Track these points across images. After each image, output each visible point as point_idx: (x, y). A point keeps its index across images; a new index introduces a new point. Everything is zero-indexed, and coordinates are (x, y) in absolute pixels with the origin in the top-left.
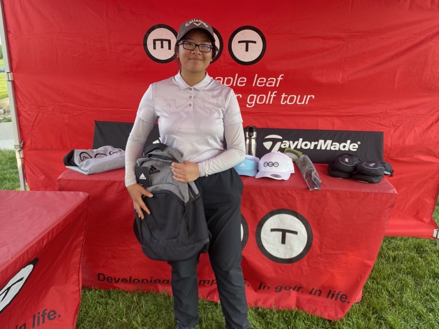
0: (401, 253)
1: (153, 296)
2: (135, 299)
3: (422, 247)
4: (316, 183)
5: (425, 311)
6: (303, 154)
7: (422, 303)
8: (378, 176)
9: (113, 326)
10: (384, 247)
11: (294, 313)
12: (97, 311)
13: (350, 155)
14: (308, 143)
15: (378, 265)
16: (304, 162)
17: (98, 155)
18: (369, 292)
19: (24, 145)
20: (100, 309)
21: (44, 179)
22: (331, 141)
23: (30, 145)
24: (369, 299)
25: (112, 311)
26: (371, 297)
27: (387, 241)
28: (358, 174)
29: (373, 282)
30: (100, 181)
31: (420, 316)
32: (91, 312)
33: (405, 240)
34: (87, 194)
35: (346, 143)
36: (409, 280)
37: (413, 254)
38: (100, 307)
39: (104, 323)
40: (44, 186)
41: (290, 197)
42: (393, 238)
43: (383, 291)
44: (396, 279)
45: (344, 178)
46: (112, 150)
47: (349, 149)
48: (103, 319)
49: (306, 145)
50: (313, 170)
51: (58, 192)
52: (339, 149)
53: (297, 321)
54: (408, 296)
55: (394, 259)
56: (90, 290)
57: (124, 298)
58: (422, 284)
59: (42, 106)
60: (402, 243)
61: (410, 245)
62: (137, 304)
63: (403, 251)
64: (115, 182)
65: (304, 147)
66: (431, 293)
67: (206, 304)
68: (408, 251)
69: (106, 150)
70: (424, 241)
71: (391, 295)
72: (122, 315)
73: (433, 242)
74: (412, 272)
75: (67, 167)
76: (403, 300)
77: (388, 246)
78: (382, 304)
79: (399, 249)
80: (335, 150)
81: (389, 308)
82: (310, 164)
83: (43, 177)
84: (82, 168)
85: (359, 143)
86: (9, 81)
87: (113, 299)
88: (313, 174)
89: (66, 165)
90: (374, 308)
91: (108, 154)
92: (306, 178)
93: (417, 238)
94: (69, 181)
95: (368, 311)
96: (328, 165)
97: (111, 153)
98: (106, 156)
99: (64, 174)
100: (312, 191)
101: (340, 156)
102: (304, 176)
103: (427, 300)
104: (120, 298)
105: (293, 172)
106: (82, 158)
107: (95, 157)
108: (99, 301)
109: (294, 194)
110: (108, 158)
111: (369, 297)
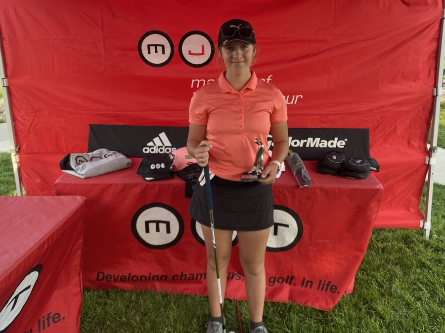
0: (390, 244)
1: (151, 295)
2: (133, 298)
3: (409, 238)
4: (306, 180)
5: (413, 300)
6: (293, 152)
7: (410, 292)
8: (364, 172)
9: (113, 325)
10: (373, 239)
11: (288, 306)
12: (96, 311)
13: (337, 152)
14: (298, 141)
15: (368, 257)
16: (294, 160)
17: (93, 159)
18: (360, 283)
19: (19, 149)
20: (99, 309)
21: (40, 182)
22: (319, 139)
23: (26, 149)
24: (359, 290)
25: (111, 311)
26: (362, 288)
27: (376, 233)
28: (345, 171)
29: (363, 273)
30: (96, 185)
31: (408, 305)
32: (90, 313)
33: (393, 232)
34: (84, 198)
35: (334, 140)
36: (397, 271)
37: (401, 245)
38: (99, 308)
39: (103, 323)
40: (41, 189)
41: (282, 195)
42: (382, 229)
43: (373, 282)
44: (385, 270)
45: (332, 175)
46: (107, 153)
47: (337, 146)
48: (102, 319)
49: (296, 143)
50: (303, 168)
51: (56, 197)
52: (327, 146)
53: (291, 314)
54: (397, 286)
55: (383, 250)
56: (89, 290)
57: (122, 297)
58: (410, 274)
59: (38, 111)
60: (390, 235)
61: (398, 236)
62: (136, 303)
63: (392, 242)
64: (111, 185)
65: (293, 145)
66: (418, 283)
67: (203, 301)
68: (396, 243)
69: (101, 153)
70: (411, 231)
71: (381, 285)
72: (121, 314)
73: (420, 232)
74: (400, 263)
75: (63, 171)
76: (393, 290)
77: (377, 237)
78: (372, 294)
79: (388, 240)
80: (324, 148)
81: (379, 298)
82: (300, 161)
83: (39, 180)
84: (78, 172)
85: (346, 140)
86: (4, 87)
87: (112, 299)
88: (303, 171)
89: (62, 168)
90: (364, 299)
91: (103, 157)
92: (296, 176)
93: (405, 229)
94: (67, 185)
95: (359, 301)
96: (317, 162)
97: (106, 156)
98: (102, 159)
99: (61, 179)
100: (302, 189)
101: (328, 153)
102: (295, 173)
103: (414, 289)
104: (118, 298)
105: (284, 170)
106: (78, 162)
107: (91, 160)
108: (98, 301)
109: (286, 192)
110: (104, 161)
111: (360, 288)
